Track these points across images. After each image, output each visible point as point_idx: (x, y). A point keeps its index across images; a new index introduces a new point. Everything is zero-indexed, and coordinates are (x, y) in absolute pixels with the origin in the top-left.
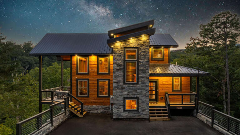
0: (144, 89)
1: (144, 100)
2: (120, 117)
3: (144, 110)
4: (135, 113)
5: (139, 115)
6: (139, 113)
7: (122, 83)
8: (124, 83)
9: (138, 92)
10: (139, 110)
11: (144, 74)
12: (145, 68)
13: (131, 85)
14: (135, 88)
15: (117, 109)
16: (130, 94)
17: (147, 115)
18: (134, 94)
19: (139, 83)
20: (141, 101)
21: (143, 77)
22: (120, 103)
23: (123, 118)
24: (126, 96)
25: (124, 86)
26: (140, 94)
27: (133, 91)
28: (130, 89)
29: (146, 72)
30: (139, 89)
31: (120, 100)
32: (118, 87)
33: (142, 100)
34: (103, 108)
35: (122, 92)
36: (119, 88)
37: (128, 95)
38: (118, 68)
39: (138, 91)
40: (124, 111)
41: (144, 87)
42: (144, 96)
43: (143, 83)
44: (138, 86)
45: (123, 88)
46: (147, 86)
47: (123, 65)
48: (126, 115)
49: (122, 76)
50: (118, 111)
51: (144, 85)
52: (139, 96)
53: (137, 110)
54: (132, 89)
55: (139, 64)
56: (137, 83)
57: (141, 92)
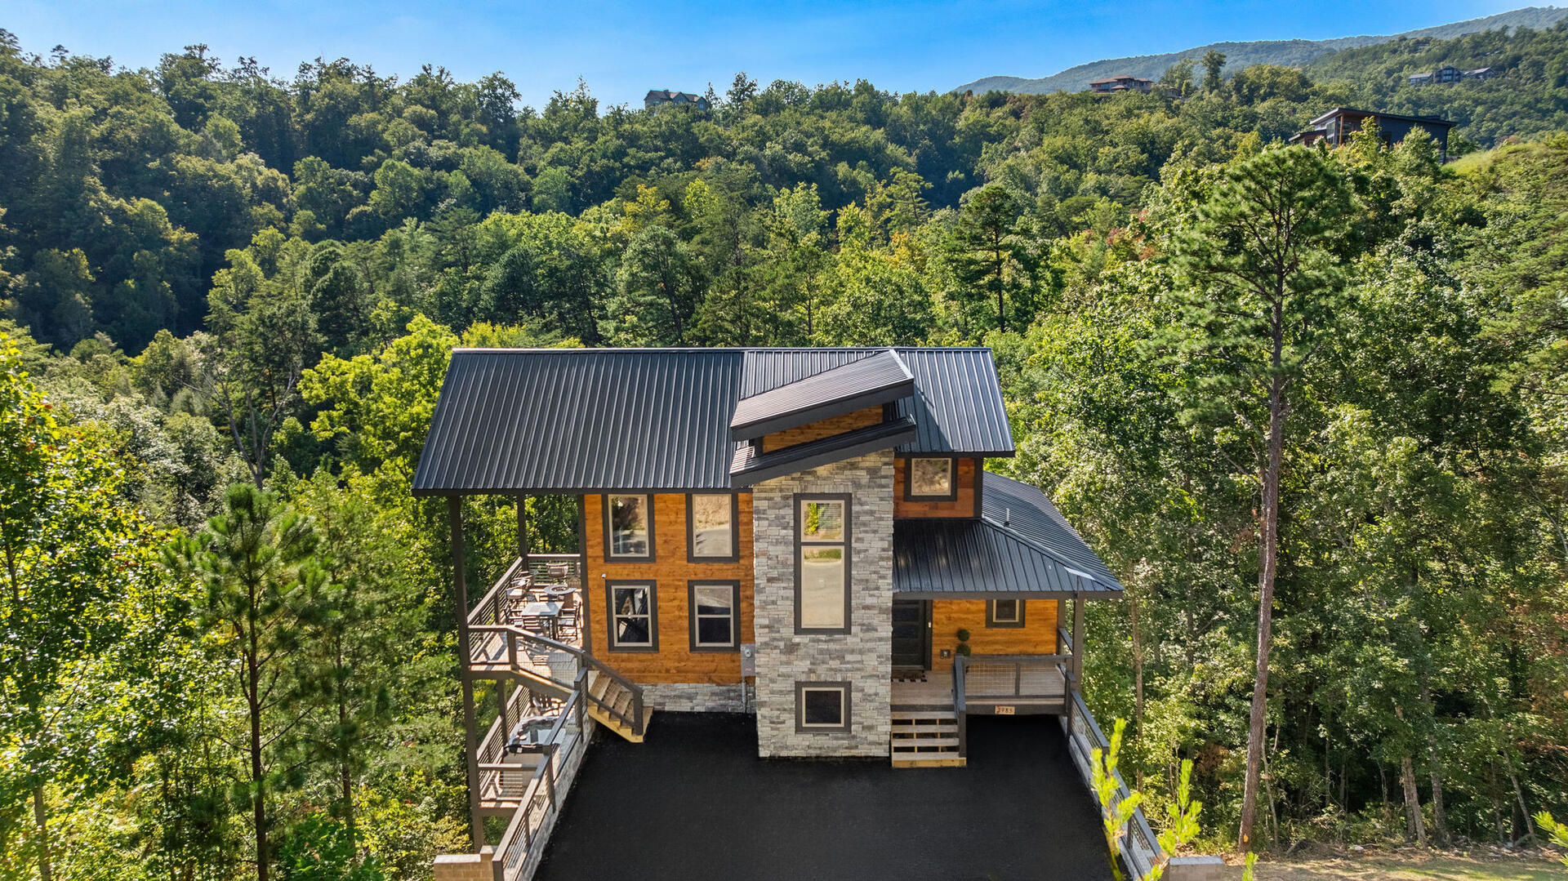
0: (870, 650)
1: (872, 691)
2: (784, 753)
3: (870, 728)
4: (837, 739)
5: (853, 743)
6: (854, 737)
7: (788, 631)
8: (799, 630)
9: (848, 663)
10: (853, 727)
11: (871, 596)
12: (875, 572)
13: (823, 637)
14: (838, 647)
15: (772, 722)
16: (821, 669)
17: (880, 744)
18: (836, 670)
19: (854, 629)
20: (860, 695)
22: (781, 704)
23: (793, 753)
24: (803, 678)
25: (797, 639)
26: (858, 669)
27: (833, 659)
28: (821, 652)
29: (877, 588)
30: (852, 652)
31: (781, 692)
32: (775, 643)
33: (863, 690)
34: (713, 694)
35: (788, 663)
36: (776, 647)
37: (811, 671)
38: (775, 574)
39: (849, 657)
40: (799, 729)
41: (870, 645)
42: (871, 676)
43: (869, 628)
44: (849, 638)
45: (791, 648)
46: (881, 639)
47: (790, 562)
48: (805, 744)
49: (790, 603)
50: (775, 730)
51: (872, 635)
52: (854, 677)
53: (844, 728)
54: (824, 652)
55: (855, 559)
56: (845, 631)
57: (861, 662)
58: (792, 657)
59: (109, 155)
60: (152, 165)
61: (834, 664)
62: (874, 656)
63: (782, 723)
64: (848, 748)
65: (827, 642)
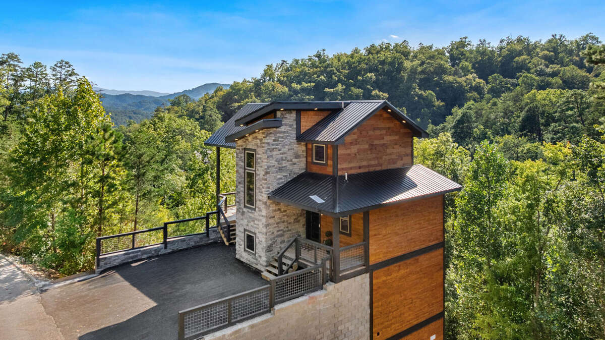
0: (260, 220)
1: (261, 240)
2: (242, 260)
3: (260, 257)
4: (253, 258)
7: (242, 206)
8: (245, 206)
9: (255, 224)
10: (257, 255)
11: (261, 195)
12: (261, 185)
13: (250, 211)
14: (253, 216)
15: (239, 244)
16: (250, 224)
18: (252, 227)
19: (257, 209)
20: (258, 240)
21: (260, 200)
22: (242, 237)
24: (246, 228)
25: (244, 210)
26: (258, 228)
29: (262, 193)
30: (256, 220)
31: (241, 232)
33: (258, 238)
35: (242, 219)
36: (240, 212)
37: (247, 225)
38: (240, 181)
39: (256, 222)
40: (245, 251)
41: (260, 218)
42: (261, 233)
43: (260, 210)
44: (256, 213)
45: (243, 213)
46: (263, 216)
47: (243, 176)
48: (246, 257)
49: (243, 194)
50: (240, 247)
51: (260, 213)
52: (257, 231)
53: (255, 254)
54: (250, 217)
55: (257, 178)
56: (255, 210)
57: (258, 225)
58: (243, 217)
59: (423, 76)
60: (435, 79)
61: (252, 223)
62: (261, 223)
63: (241, 245)
64: (256, 264)
65: (250, 213)
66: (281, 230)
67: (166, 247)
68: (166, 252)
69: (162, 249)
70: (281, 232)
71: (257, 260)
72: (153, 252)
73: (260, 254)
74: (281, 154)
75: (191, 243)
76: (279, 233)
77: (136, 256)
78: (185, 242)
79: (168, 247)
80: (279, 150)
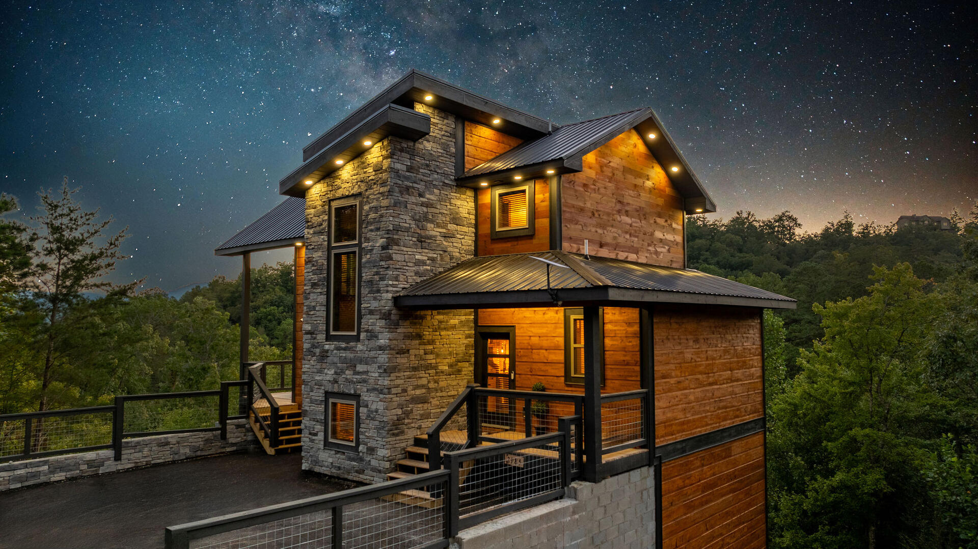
0: (373, 360)
1: (374, 407)
2: (317, 469)
3: (371, 450)
5: (361, 466)
7: (321, 337)
8: (329, 338)
9: (359, 373)
10: (361, 448)
11: (375, 298)
12: (377, 273)
13: (343, 345)
14: (352, 355)
15: (310, 434)
16: (341, 380)
18: (350, 381)
19: (363, 335)
20: (366, 411)
21: (371, 312)
22: (317, 414)
24: (329, 388)
25: (327, 347)
26: (364, 381)
27: (348, 368)
28: (341, 359)
29: (378, 291)
30: (361, 361)
31: (316, 402)
32: (314, 350)
33: (368, 406)
35: (320, 371)
36: (314, 354)
37: (335, 381)
38: (315, 278)
39: (359, 368)
40: (327, 444)
41: (372, 354)
42: (374, 389)
43: (373, 336)
44: (360, 347)
45: (324, 355)
46: (381, 348)
47: (325, 267)
48: (330, 460)
49: (324, 308)
50: (312, 441)
51: (373, 343)
52: (362, 389)
53: (356, 449)
54: (344, 360)
55: (364, 260)
56: (357, 339)
57: (366, 372)
58: (324, 366)
61: (349, 374)
62: (376, 366)
63: (316, 435)
64: (357, 472)
65: (345, 349)
66: (423, 386)
67: (118, 458)
68: (120, 467)
69: (109, 459)
70: (424, 391)
71: (361, 460)
72: (84, 467)
73: (372, 444)
74: (422, 204)
75: (182, 451)
76: (418, 392)
77: (35, 475)
78: (168, 448)
79: (123, 457)
80: (421, 195)
